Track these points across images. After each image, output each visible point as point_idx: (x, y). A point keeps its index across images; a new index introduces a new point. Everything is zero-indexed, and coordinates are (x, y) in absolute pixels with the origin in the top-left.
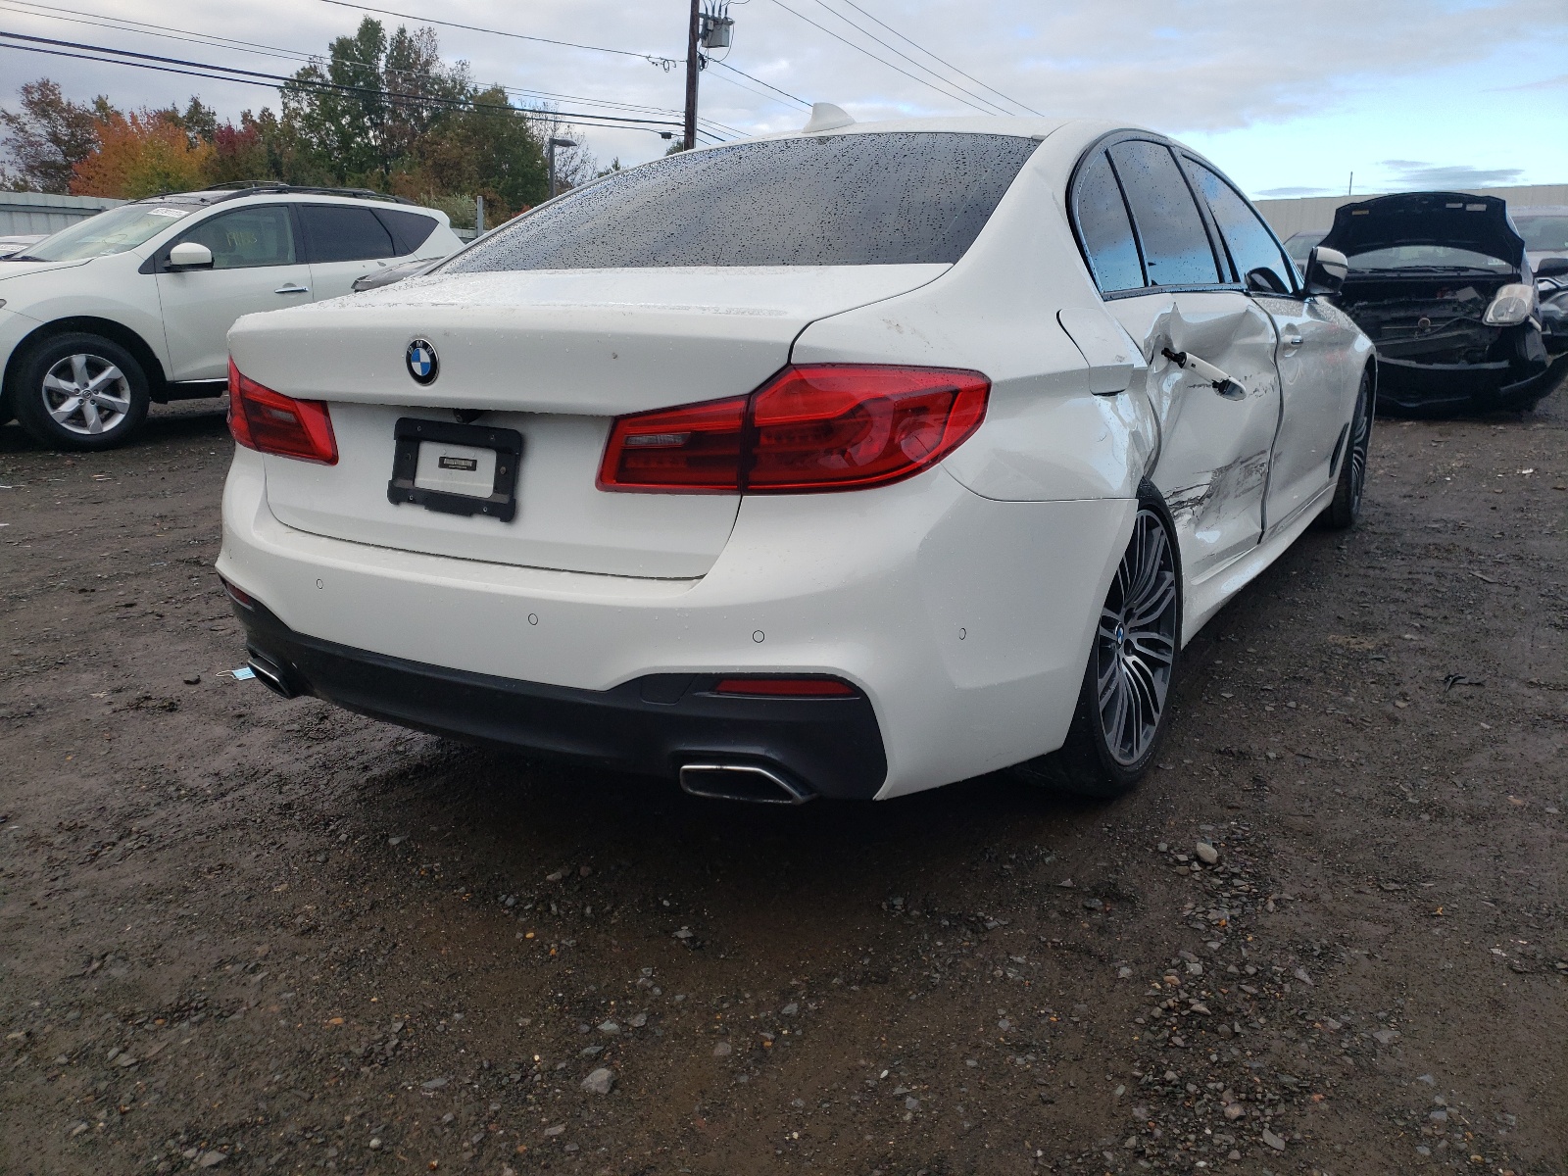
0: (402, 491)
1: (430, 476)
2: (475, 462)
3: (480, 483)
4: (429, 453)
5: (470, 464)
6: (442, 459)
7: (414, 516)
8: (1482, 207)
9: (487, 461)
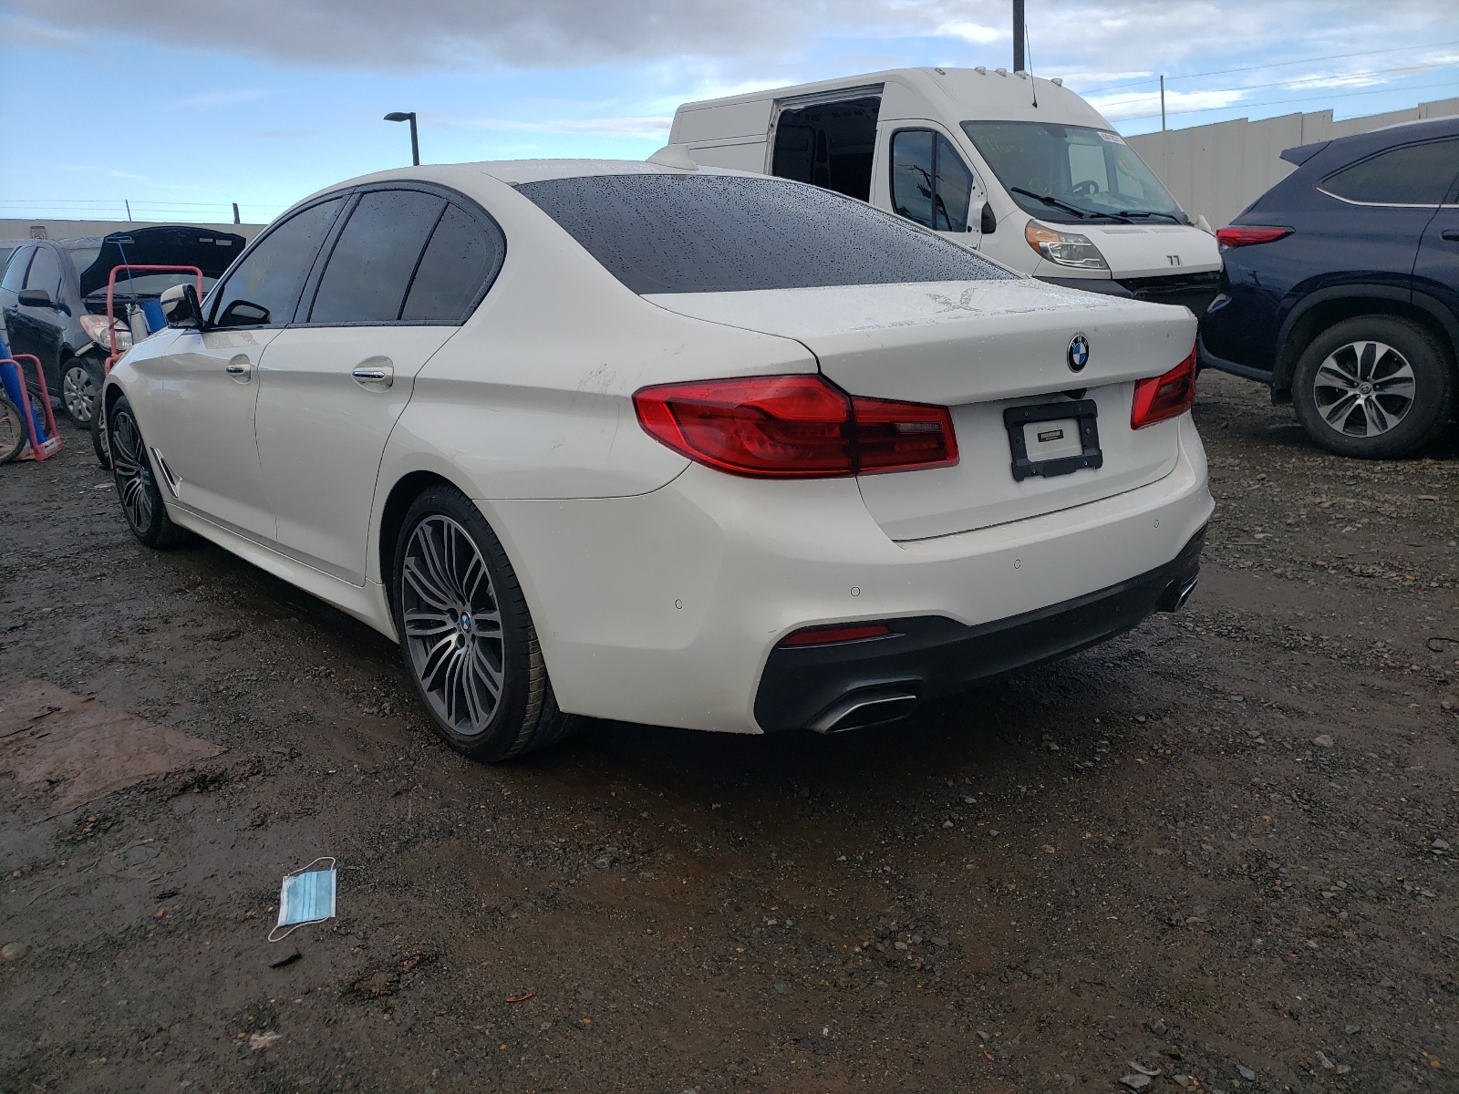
0: (1022, 470)
1: (1037, 452)
2: (1061, 431)
3: (1070, 446)
4: (1030, 431)
5: (1058, 433)
6: (1039, 435)
7: (1035, 486)
8: (228, 243)
9: (1070, 428)
